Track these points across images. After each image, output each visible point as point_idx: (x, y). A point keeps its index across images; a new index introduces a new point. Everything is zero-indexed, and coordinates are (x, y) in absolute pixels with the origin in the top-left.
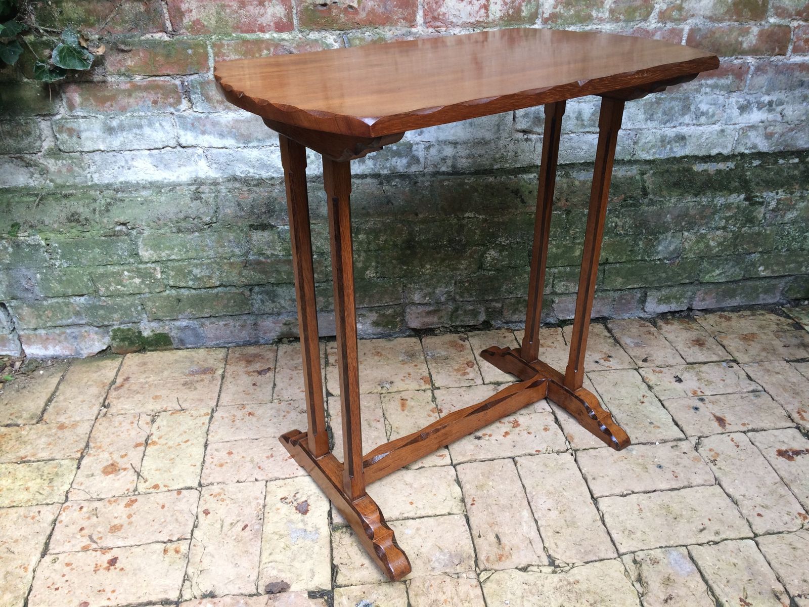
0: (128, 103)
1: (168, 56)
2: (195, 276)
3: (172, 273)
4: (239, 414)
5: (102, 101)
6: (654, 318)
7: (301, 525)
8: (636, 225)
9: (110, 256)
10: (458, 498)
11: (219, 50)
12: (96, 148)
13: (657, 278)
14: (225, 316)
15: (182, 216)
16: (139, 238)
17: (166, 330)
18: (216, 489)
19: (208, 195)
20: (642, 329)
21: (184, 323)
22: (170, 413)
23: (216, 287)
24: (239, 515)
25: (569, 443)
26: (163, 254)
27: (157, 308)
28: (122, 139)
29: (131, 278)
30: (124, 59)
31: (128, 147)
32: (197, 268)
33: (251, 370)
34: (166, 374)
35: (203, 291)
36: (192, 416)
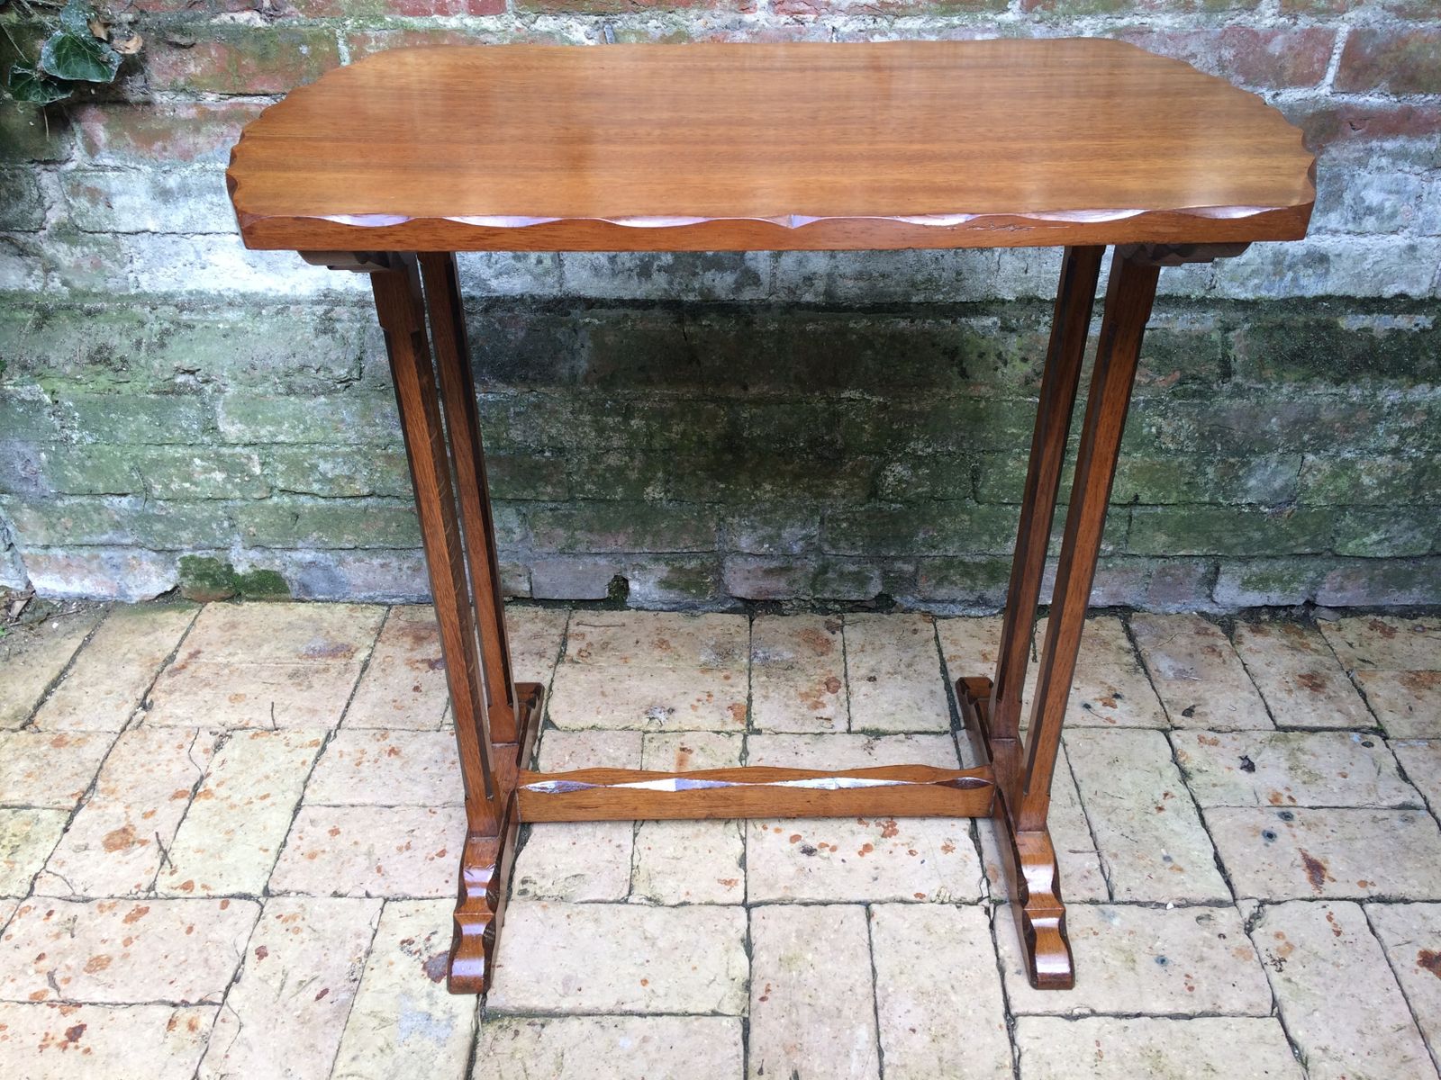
0: (195, 144)
1: (263, 57)
2: (324, 475)
3: (281, 467)
4: (373, 749)
5: (148, 139)
6: (1230, 617)
7: (424, 1005)
8: (1202, 435)
9: (168, 430)
10: (740, 981)
11: (360, 47)
12: (142, 227)
13: (1243, 539)
14: (383, 549)
15: (295, 363)
16: (218, 399)
17: (276, 565)
18: (290, 905)
19: (347, 325)
20: (1198, 639)
21: (309, 556)
22: (251, 733)
23: (364, 497)
24: (317, 967)
25: (989, 883)
26: (263, 432)
27: (256, 525)
28: (187, 211)
29: (206, 470)
30: (183, 61)
31: (199, 228)
32: (326, 461)
33: (419, 657)
34: (266, 649)
35: (339, 502)
36: (287, 745)
